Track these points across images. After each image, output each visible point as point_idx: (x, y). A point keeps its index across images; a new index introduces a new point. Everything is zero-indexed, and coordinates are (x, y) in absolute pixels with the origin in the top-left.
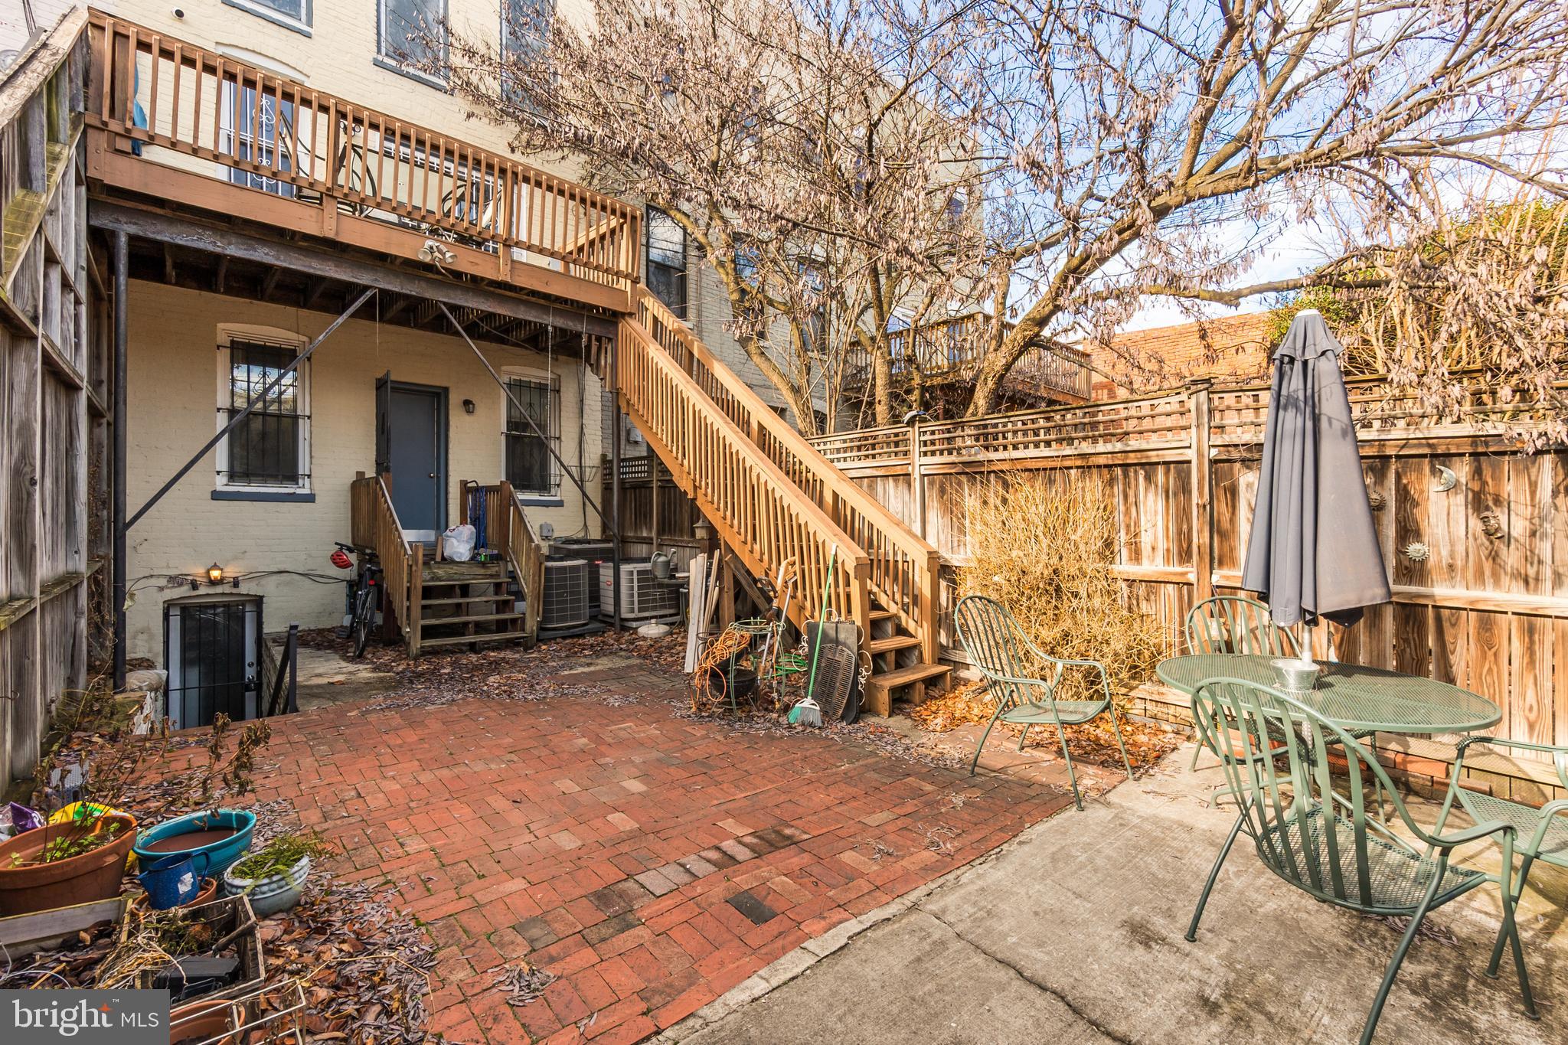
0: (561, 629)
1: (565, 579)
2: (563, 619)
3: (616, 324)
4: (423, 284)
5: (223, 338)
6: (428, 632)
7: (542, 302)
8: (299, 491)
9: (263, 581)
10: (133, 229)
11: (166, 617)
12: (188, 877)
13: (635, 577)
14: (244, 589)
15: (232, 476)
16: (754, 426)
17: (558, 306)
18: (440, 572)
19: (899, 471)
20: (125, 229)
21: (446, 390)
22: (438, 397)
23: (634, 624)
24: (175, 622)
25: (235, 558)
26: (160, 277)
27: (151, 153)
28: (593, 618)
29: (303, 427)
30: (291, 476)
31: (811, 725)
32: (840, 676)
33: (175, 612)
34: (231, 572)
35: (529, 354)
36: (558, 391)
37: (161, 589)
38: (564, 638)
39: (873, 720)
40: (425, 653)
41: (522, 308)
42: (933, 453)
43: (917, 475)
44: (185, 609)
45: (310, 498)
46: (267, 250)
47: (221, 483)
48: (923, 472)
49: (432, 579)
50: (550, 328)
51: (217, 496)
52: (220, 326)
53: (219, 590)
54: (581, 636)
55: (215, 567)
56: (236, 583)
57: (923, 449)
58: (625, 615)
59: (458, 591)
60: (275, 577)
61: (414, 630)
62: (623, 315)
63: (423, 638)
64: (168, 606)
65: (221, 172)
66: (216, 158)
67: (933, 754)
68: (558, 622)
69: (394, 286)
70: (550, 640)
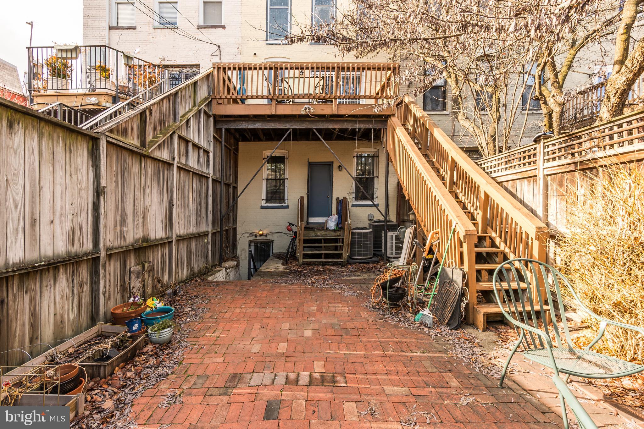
0: (357, 259)
1: (361, 238)
2: (360, 255)
3: (386, 121)
4: (307, 123)
5: (265, 156)
6: (305, 256)
7: (354, 119)
8: (284, 205)
9: (274, 235)
10: (226, 127)
11: (250, 246)
12: (136, 325)
13: (394, 238)
14: (269, 237)
15: (268, 200)
16: (450, 158)
17: (361, 119)
18: (319, 234)
19: (530, 174)
20: (224, 127)
21: (333, 162)
22: (330, 165)
23: (392, 260)
24: (253, 247)
25: (266, 228)
26: (260, 140)
27: (250, 101)
28: (375, 255)
29: (286, 181)
30: (282, 199)
31: (425, 325)
32: (451, 300)
33: (253, 244)
34: (265, 232)
35: (365, 142)
36: (378, 156)
37: (248, 237)
38: (360, 263)
39: (471, 331)
40: (304, 264)
41: (345, 123)
42: (554, 159)
43: (541, 176)
44: (255, 243)
45: (287, 207)
46: (259, 124)
47: (263, 203)
48: (546, 173)
49: (316, 236)
50: (357, 130)
51: (262, 207)
52: (264, 152)
53: (262, 238)
54: (368, 263)
55: (261, 230)
56: (266, 236)
57: (546, 157)
58: (388, 256)
59: (323, 241)
60: (276, 234)
61: (300, 255)
62: (388, 117)
63: (303, 258)
64: (250, 242)
65: (265, 101)
66: (262, 97)
67: (486, 363)
68: (358, 256)
69: (297, 126)
70: (353, 263)
